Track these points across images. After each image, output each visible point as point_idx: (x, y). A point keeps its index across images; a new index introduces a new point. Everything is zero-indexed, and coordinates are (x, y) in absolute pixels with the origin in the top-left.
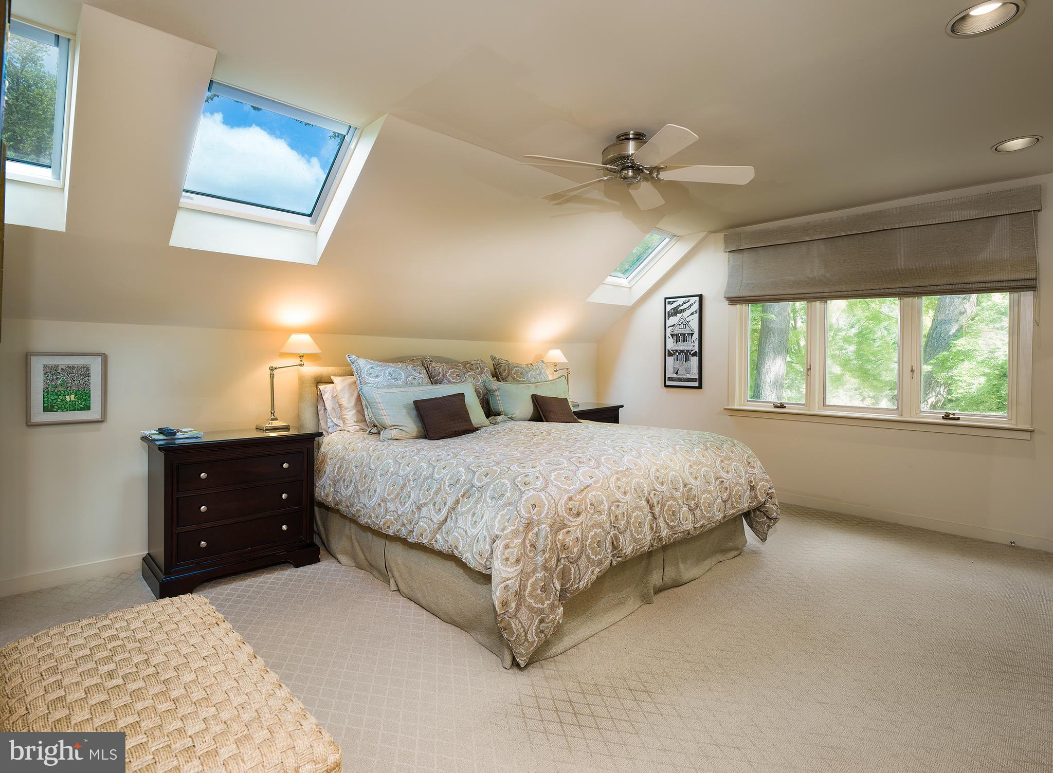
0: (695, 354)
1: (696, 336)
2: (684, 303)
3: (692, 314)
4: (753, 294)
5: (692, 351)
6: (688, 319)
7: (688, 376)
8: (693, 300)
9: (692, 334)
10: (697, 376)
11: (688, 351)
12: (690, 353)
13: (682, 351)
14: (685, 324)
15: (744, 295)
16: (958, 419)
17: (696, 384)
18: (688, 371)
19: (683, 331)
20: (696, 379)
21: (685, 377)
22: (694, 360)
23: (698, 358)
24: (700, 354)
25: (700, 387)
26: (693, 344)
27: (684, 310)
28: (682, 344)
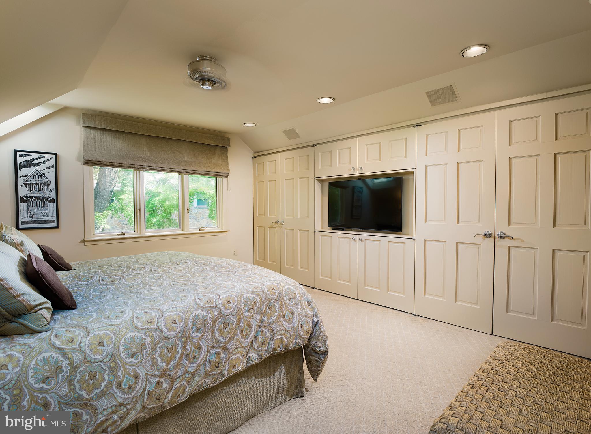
0: (52, 201)
1: (53, 186)
2: (39, 158)
3: (48, 168)
4: (108, 161)
5: (48, 198)
6: (43, 172)
7: (45, 219)
8: (48, 157)
9: (48, 185)
10: (55, 218)
11: (44, 198)
12: (47, 200)
13: (38, 198)
14: (41, 176)
15: (100, 160)
16: (204, 230)
17: (55, 225)
18: (45, 214)
19: (38, 182)
20: (54, 221)
21: (42, 220)
22: (51, 207)
23: (55, 204)
24: (56, 200)
25: (58, 227)
26: (50, 193)
27: (39, 164)
28: (38, 192)
